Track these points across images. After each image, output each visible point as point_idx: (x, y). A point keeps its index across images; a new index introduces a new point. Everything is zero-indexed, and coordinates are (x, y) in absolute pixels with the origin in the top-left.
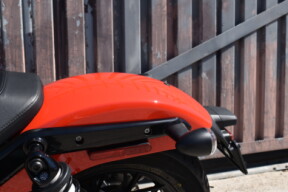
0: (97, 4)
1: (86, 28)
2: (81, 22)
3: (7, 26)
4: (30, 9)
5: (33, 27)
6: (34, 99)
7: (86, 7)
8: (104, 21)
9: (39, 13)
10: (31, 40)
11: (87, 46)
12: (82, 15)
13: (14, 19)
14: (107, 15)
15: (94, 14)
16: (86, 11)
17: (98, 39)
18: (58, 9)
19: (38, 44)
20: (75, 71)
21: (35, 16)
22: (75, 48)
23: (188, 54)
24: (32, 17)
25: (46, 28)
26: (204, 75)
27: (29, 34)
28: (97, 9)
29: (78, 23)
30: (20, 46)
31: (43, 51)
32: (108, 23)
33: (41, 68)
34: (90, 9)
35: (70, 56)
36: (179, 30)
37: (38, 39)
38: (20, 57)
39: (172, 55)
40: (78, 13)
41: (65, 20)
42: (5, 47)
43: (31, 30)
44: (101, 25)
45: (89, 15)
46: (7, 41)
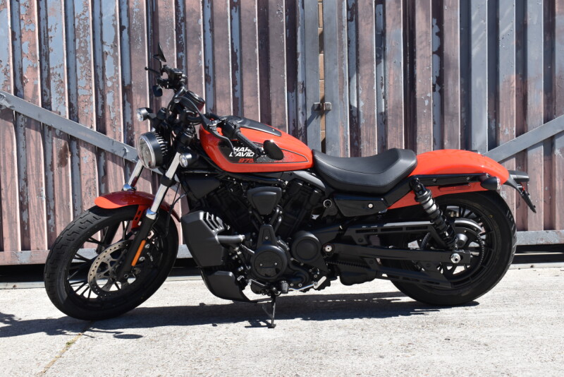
0: (444, 85)
1: (434, 106)
2: (430, 101)
3: (364, 106)
4: (383, 90)
5: (385, 107)
6: (413, 162)
7: (434, 86)
8: (451, 99)
9: (391, 94)
10: (383, 119)
11: (434, 123)
12: (430, 95)
13: (369, 99)
14: (455, 93)
15: (442, 92)
16: (434, 90)
17: (445, 117)
18: (408, 89)
19: (389, 123)
20: (423, 147)
21: (387, 97)
22: (424, 126)
23: (539, 130)
24: (384, 98)
25: (397, 108)
26: (557, 152)
27: (381, 114)
28: (445, 88)
29: (427, 102)
30: (374, 125)
31: (394, 129)
32: (455, 101)
33: (392, 144)
34: (438, 88)
35: (419, 134)
36: (529, 106)
37: (389, 118)
38: (374, 135)
39: (521, 131)
40: (426, 93)
41: (415, 99)
42: (361, 126)
43: (383, 110)
44: (448, 104)
45: (437, 94)
46: (362, 121)
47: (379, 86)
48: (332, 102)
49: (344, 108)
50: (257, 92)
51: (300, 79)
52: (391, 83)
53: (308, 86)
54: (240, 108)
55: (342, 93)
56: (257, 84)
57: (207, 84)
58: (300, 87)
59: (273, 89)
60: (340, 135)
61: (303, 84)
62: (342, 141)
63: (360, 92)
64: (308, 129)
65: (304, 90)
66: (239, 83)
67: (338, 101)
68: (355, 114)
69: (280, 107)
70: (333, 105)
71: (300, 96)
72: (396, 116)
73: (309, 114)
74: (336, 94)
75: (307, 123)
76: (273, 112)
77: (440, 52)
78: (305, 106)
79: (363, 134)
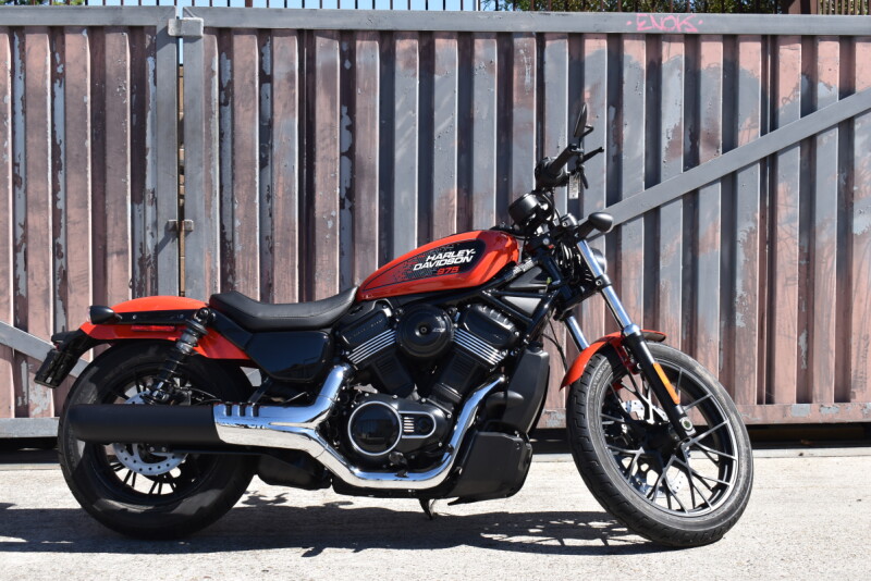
0: (356, 200)
1: (341, 229)
2: (335, 222)
3: (241, 227)
4: (269, 205)
7: (342, 201)
8: (365, 220)
9: (280, 211)
10: (268, 246)
11: (341, 254)
12: (336, 213)
13: (248, 217)
14: (370, 213)
15: (352, 210)
16: (342, 206)
17: (357, 245)
18: (305, 205)
19: (276, 251)
20: (324, 288)
21: (275, 215)
22: (325, 258)
24: (270, 215)
25: (288, 230)
27: (267, 238)
28: (357, 205)
29: (330, 224)
30: (254, 254)
31: (283, 260)
32: (371, 223)
33: (279, 282)
34: (348, 204)
35: (318, 268)
37: (277, 244)
38: (254, 268)
40: (330, 211)
41: (313, 220)
42: (236, 255)
43: (269, 234)
44: (360, 227)
45: (346, 212)
46: (238, 248)
47: (265, 200)
48: (195, 219)
49: (212, 229)
50: (87, 202)
51: (149, 185)
52: (280, 194)
53: (159, 196)
54: (63, 225)
55: (209, 206)
56: (87, 191)
57: (17, 189)
58: (149, 197)
59: (110, 199)
60: (206, 266)
61: (153, 192)
62: (208, 275)
63: (236, 206)
64: (159, 256)
65: (155, 201)
66: (62, 188)
67: (202, 219)
68: (229, 237)
69: (120, 224)
70: (195, 224)
71: (150, 209)
72: (289, 242)
73: (161, 235)
74: (201, 208)
75: (158, 249)
76: (110, 231)
77: (349, 153)
78: (155, 224)
79: (239, 267)
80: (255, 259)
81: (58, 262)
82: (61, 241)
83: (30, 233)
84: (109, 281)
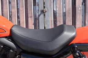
0: (86, 2)
1: (82, 10)
2: (81, 8)
3: (58, 10)
4: (65, 5)
5: (65, 10)
7: (82, 3)
9: (67, 6)
10: (64, 15)
11: (82, 16)
13: (60, 8)
15: (85, 5)
17: (86, 14)
18: (73, 4)
19: (67, 16)
20: (78, 24)
21: (66, 7)
22: (78, 17)
24: (65, 7)
25: (69, 10)
27: (64, 13)
28: (86, 4)
29: (80, 9)
30: (61, 16)
31: (68, 18)
33: (67, 23)
34: (84, 4)
35: (77, 19)
37: (67, 14)
38: (61, 20)
40: (80, 5)
41: (76, 8)
42: (57, 17)
43: (65, 11)
45: (83, 6)
46: (57, 15)
47: (63, 3)
48: (47, 9)
49: (52, 11)
50: (23, 6)
51: (37, 1)
52: (67, 2)
53: (39, 4)
54: (19, 12)
55: (50, 6)
56: (23, 4)
58: (37, 4)
59: (28, 5)
60: (50, 20)
61: (38, 3)
62: (51, 22)
63: (57, 5)
64: (40, 18)
65: (38, 5)
67: (49, 9)
68: (55, 13)
69: (31, 11)
70: (48, 10)
71: (37, 7)
72: (69, 13)
73: (40, 13)
74: (49, 6)
75: (39, 16)
76: (29, 12)
78: (38, 10)
79: (58, 19)
80: (61, 17)
81: (19, 20)
82: (19, 15)
83: (12, 13)
84: (29, 23)
